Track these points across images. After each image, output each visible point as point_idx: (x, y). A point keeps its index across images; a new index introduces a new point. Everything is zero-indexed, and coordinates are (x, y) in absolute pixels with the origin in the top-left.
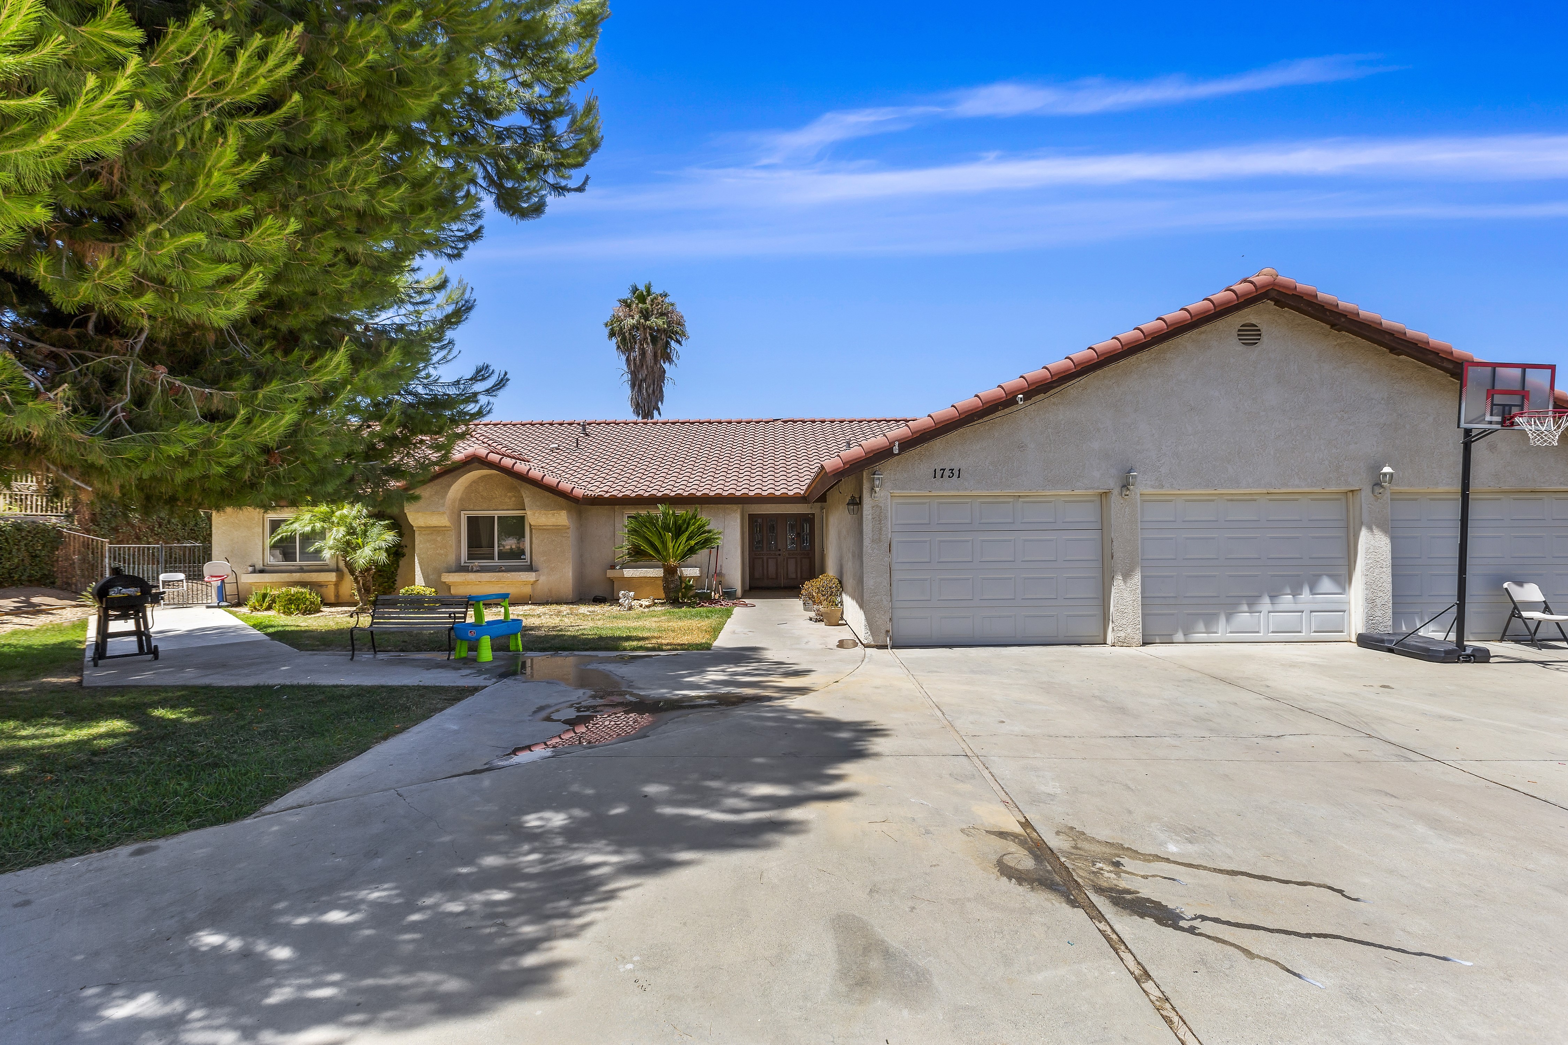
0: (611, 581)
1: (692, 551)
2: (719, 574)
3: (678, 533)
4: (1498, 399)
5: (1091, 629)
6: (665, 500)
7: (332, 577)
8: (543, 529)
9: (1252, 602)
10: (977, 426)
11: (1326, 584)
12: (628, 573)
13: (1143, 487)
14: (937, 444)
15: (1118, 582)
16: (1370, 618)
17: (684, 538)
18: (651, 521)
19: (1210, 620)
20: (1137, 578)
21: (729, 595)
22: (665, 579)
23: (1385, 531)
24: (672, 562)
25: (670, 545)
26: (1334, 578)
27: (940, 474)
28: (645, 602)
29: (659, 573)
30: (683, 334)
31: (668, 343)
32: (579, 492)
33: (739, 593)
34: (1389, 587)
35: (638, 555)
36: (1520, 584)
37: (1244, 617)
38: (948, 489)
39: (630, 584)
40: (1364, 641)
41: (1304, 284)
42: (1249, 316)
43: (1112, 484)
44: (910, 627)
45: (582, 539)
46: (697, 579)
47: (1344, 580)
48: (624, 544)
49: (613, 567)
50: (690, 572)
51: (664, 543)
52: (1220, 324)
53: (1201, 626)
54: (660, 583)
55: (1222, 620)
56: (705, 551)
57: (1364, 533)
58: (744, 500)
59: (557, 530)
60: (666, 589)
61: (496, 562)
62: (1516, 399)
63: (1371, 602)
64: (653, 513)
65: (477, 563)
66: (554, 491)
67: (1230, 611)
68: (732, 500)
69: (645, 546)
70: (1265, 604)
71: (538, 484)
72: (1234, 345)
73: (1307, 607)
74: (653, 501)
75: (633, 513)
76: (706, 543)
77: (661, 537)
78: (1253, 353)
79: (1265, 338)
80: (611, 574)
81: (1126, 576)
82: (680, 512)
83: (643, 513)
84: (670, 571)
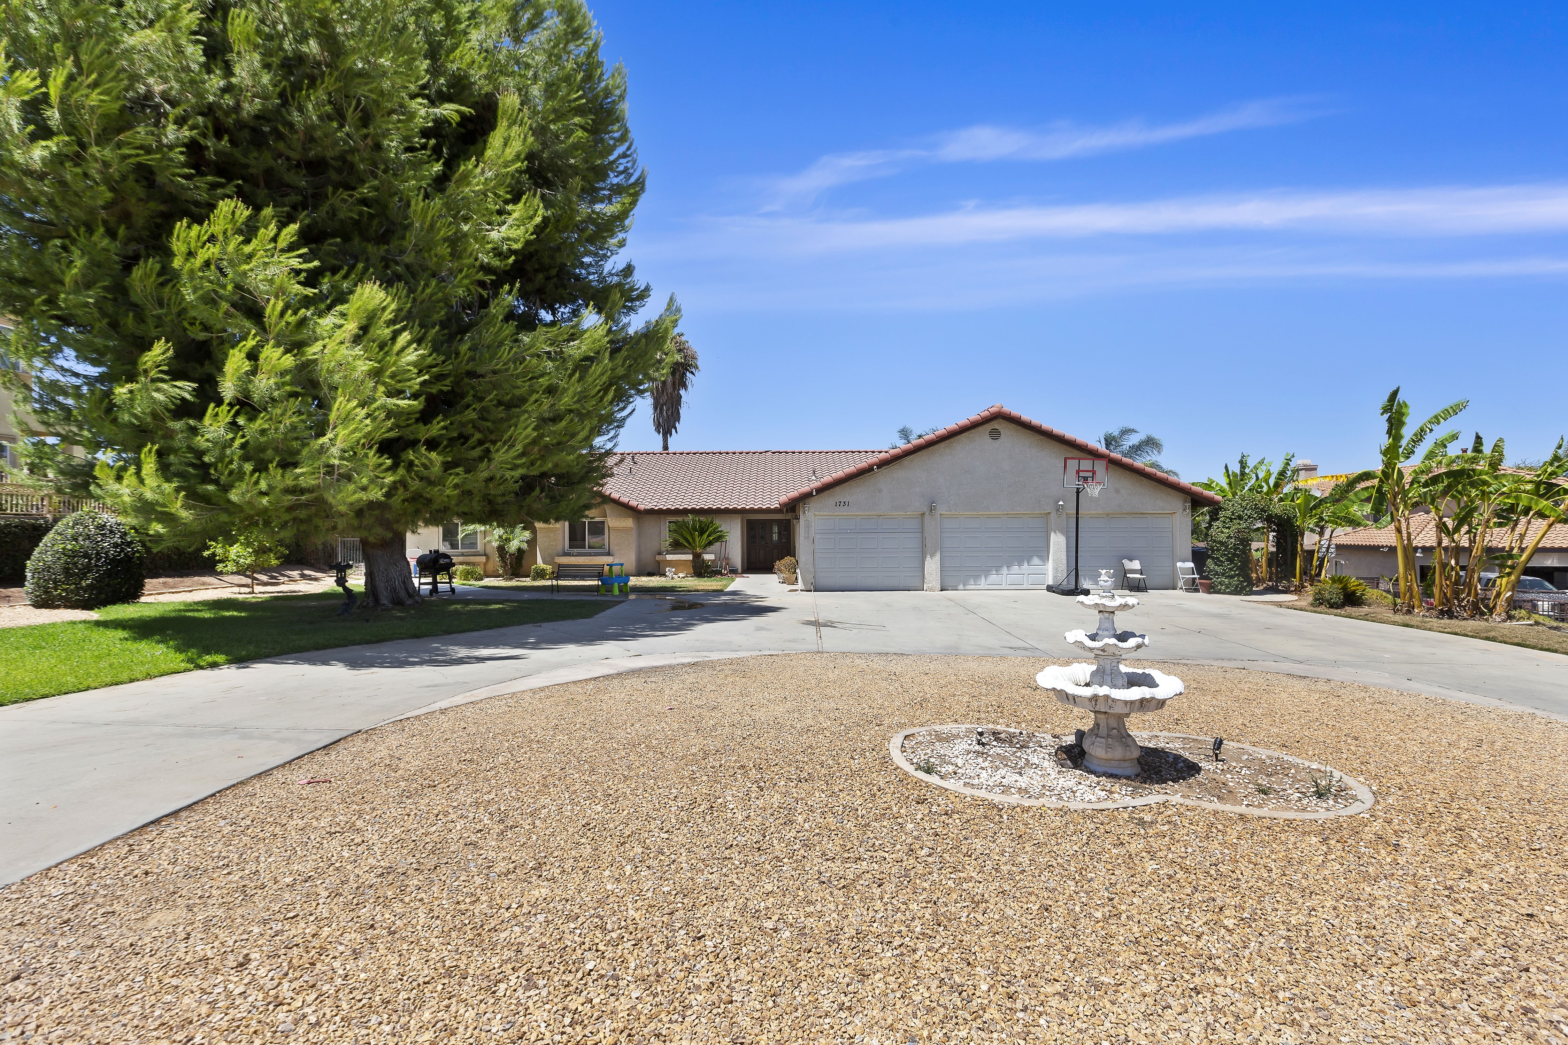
0: (658, 562)
1: (710, 543)
2: (727, 559)
3: (702, 533)
4: (1081, 474)
5: (916, 583)
6: (693, 511)
7: (483, 559)
8: (617, 530)
9: (998, 569)
10: (859, 480)
11: (1035, 560)
12: (669, 557)
13: (942, 510)
14: (838, 489)
15: (928, 558)
16: (1055, 577)
17: (705, 536)
18: (685, 524)
19: (976, 578)
20: (938, 556)
21: (734, 571)
22: (693, 561)
23: (1063, 533)
24: (698, 550)
25: (697, 540)
26: (1039, 557)
27: (839, 504)
28: (681, 575)
29: (690, 557)
30: (696, 367)
31: (684, 374)
32: (642, 507)
33: (740, 570)
34: (1065, 562)
35: (677, 546)
36: (1131, 560)
37: (993, 578)
38: (843, 511)
39: (671, 564)
40: (1050, 589)
41: (1015, 412)
42: (995, 425)
43: (925, 509)
44: (823, 582)
45: (639, 536)
46: (713, 561)
47: (1044, 558)
48: (666, 539)
49: (660, 554)
50: (708, 557)
51: (694, 539)
52: (980, 429)
53: (972, 582)
54: (691, 564)
55: (983, 579)
56: (718, 544)
57: (1052, 534)
58: (743, 511)
59: (625, 530)
60: (694, 567)
61: (587, 550)
62: (1090, 474)
63: (1056, 569)
64: (686, 519)
65: (576, 550)
66: (626, 507)
67: (987, 573)
68: (735, 511)
69: (682, 540)
70: (1005, 570)
71: (617, 502)
72: (987, 439)
73: (1026, 572)
74: (685, 512)
75: (674, 519)
76: (719, 538)
77: (692, 535)
78: (996, 444)
79: (1002, 436)
80: (658, 558)
81: (932, 556)
82: (703, 519)
83: (680, 519)
84: (697, 556)
